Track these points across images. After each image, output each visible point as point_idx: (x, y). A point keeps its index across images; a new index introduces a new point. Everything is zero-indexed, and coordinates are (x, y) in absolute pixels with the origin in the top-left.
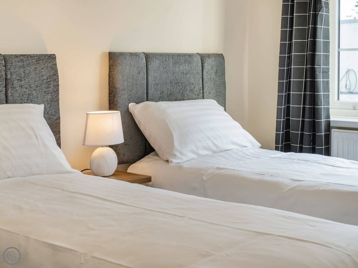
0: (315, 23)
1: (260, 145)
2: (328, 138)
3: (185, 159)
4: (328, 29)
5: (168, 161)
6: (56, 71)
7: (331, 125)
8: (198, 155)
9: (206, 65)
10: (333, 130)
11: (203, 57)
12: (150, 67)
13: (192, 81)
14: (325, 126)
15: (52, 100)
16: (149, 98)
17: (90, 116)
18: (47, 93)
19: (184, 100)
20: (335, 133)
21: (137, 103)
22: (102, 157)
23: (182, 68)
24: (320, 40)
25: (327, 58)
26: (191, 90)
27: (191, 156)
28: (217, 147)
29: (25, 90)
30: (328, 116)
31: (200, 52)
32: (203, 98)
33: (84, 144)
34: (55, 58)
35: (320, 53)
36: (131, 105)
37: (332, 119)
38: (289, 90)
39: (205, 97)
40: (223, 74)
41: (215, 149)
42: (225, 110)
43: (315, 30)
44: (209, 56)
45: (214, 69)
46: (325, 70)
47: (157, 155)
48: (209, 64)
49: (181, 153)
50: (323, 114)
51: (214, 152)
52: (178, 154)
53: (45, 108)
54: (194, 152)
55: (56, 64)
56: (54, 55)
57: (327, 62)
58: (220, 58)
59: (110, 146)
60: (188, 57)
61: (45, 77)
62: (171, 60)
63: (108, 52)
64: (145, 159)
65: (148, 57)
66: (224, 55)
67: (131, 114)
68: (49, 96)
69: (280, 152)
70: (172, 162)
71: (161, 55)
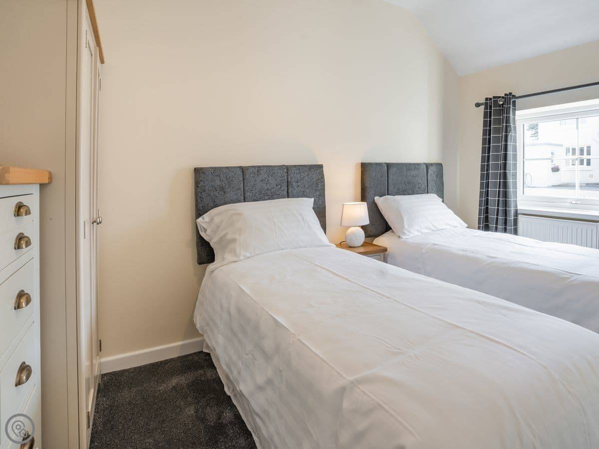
0: (506, 141)
1: (467, 225)
2: (516, 221)
3: (411, 235)
4: (516, 145)
5: (399, 237)
6: (323, 175)
7: (518, 212)
8: (421, 232)
9: (429, 171)
10: (519, 216)
11: (428, 166)
12: (390, 172)
13: (420, 181)
14: (514, 213)
15: (320, 195)
16: (389, 193)
17: (345, 207)
18: (316, 190)
19: (414, 194)
20: (521, 218)
21: (381, 196)
22: (353, 233)
23: (412, 173)
24: (510, 153)
25: (515, 165)
26: (419, 188)
27: (417, 233)
28: (435, 227)
29: (301, 188)
30: (516, 206)
31: (425, 162)
32: (428, 193)
33: (341, 225)
34: (323, 167)
35: (510, 162)
36: (376, 198)
37: (519, 207)
38: (488, 188)
39: (429, 192)
40: (442, 176)
41: (434, 228)
42: (443, 201)
43: (506, 146)
44: (432, 164)
45: (436, 173)
46: (514, 174)
47: (393, 232)
48: (432, 170)
49: (409, 232)
50: (512, 205)
51: (433, 231)
52: (406, 232)
53: (315, 201)
54: (418, 231)
55: (323, 171)
56: (322, 165)
57: (515, 169)
58: (440, 166)
59: (359, 226)
60: (416, 166)
61: (315, 180)
62: (405, 168)
63: (360, 162)
64: (386, 235)
65: (388, 165)
66: (443, 164)
67: (376, 204)
68: (318, 193)
69: (481, 231)
70: (402, 238)
71: (398, 164)
